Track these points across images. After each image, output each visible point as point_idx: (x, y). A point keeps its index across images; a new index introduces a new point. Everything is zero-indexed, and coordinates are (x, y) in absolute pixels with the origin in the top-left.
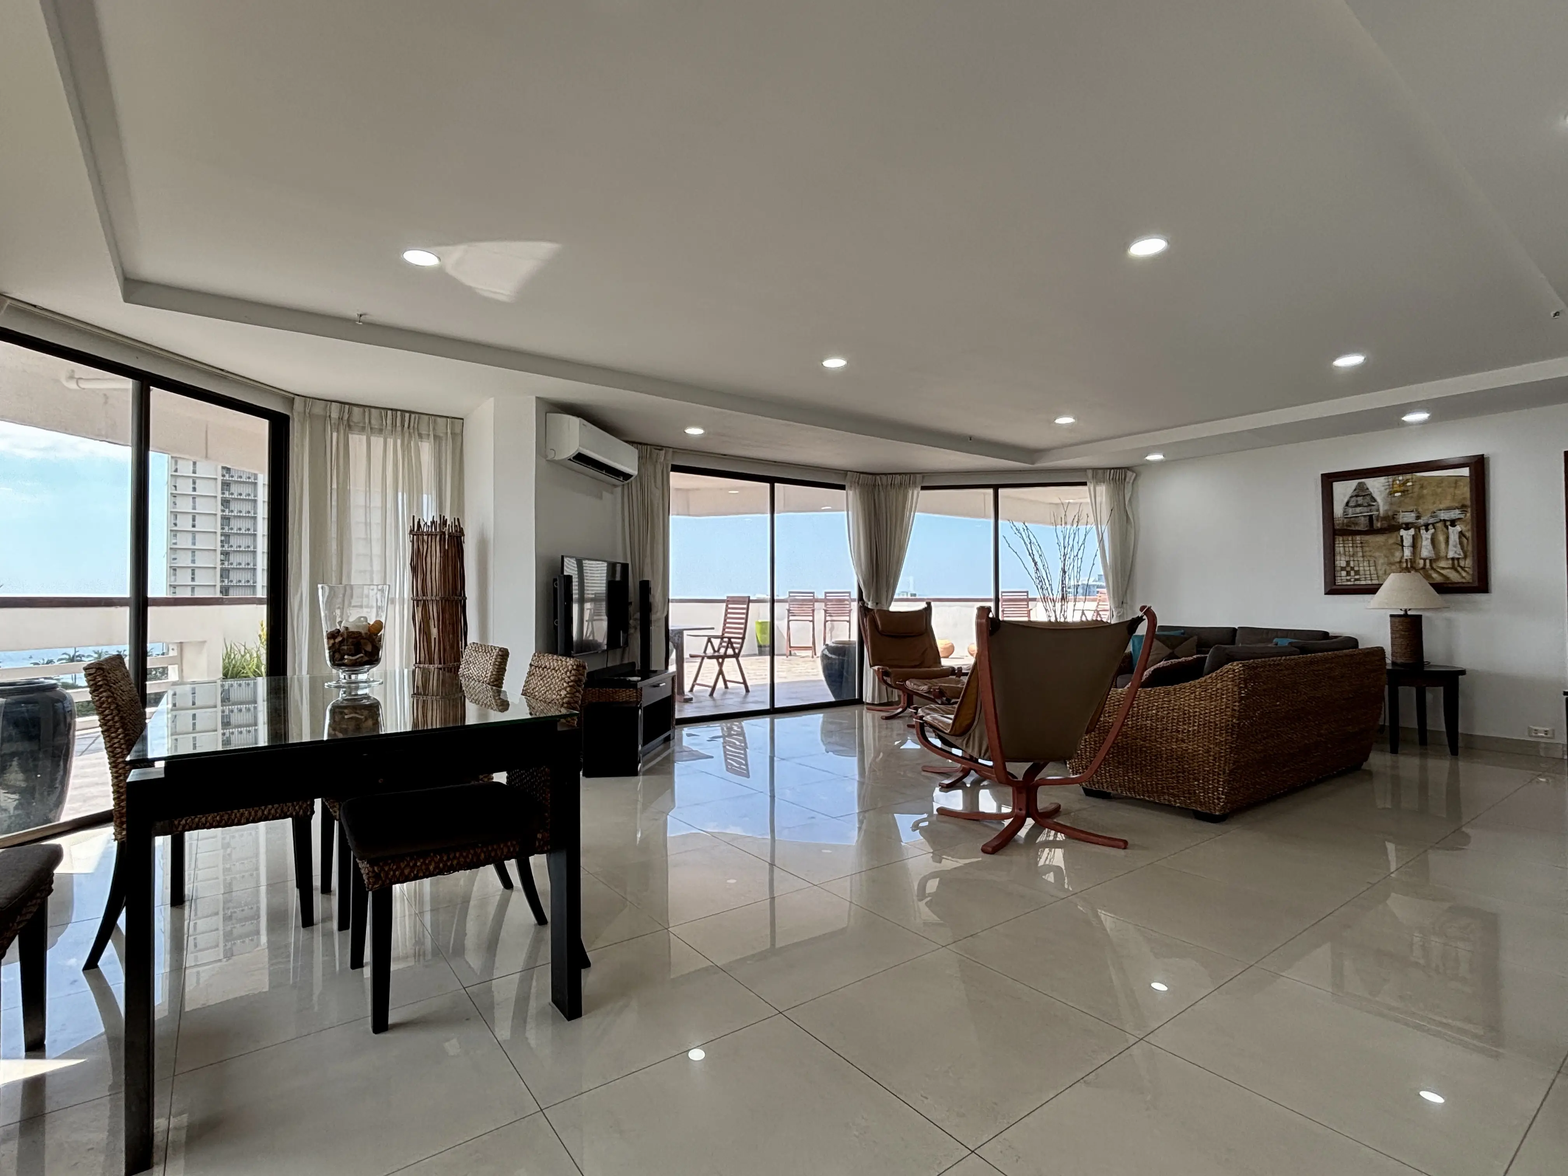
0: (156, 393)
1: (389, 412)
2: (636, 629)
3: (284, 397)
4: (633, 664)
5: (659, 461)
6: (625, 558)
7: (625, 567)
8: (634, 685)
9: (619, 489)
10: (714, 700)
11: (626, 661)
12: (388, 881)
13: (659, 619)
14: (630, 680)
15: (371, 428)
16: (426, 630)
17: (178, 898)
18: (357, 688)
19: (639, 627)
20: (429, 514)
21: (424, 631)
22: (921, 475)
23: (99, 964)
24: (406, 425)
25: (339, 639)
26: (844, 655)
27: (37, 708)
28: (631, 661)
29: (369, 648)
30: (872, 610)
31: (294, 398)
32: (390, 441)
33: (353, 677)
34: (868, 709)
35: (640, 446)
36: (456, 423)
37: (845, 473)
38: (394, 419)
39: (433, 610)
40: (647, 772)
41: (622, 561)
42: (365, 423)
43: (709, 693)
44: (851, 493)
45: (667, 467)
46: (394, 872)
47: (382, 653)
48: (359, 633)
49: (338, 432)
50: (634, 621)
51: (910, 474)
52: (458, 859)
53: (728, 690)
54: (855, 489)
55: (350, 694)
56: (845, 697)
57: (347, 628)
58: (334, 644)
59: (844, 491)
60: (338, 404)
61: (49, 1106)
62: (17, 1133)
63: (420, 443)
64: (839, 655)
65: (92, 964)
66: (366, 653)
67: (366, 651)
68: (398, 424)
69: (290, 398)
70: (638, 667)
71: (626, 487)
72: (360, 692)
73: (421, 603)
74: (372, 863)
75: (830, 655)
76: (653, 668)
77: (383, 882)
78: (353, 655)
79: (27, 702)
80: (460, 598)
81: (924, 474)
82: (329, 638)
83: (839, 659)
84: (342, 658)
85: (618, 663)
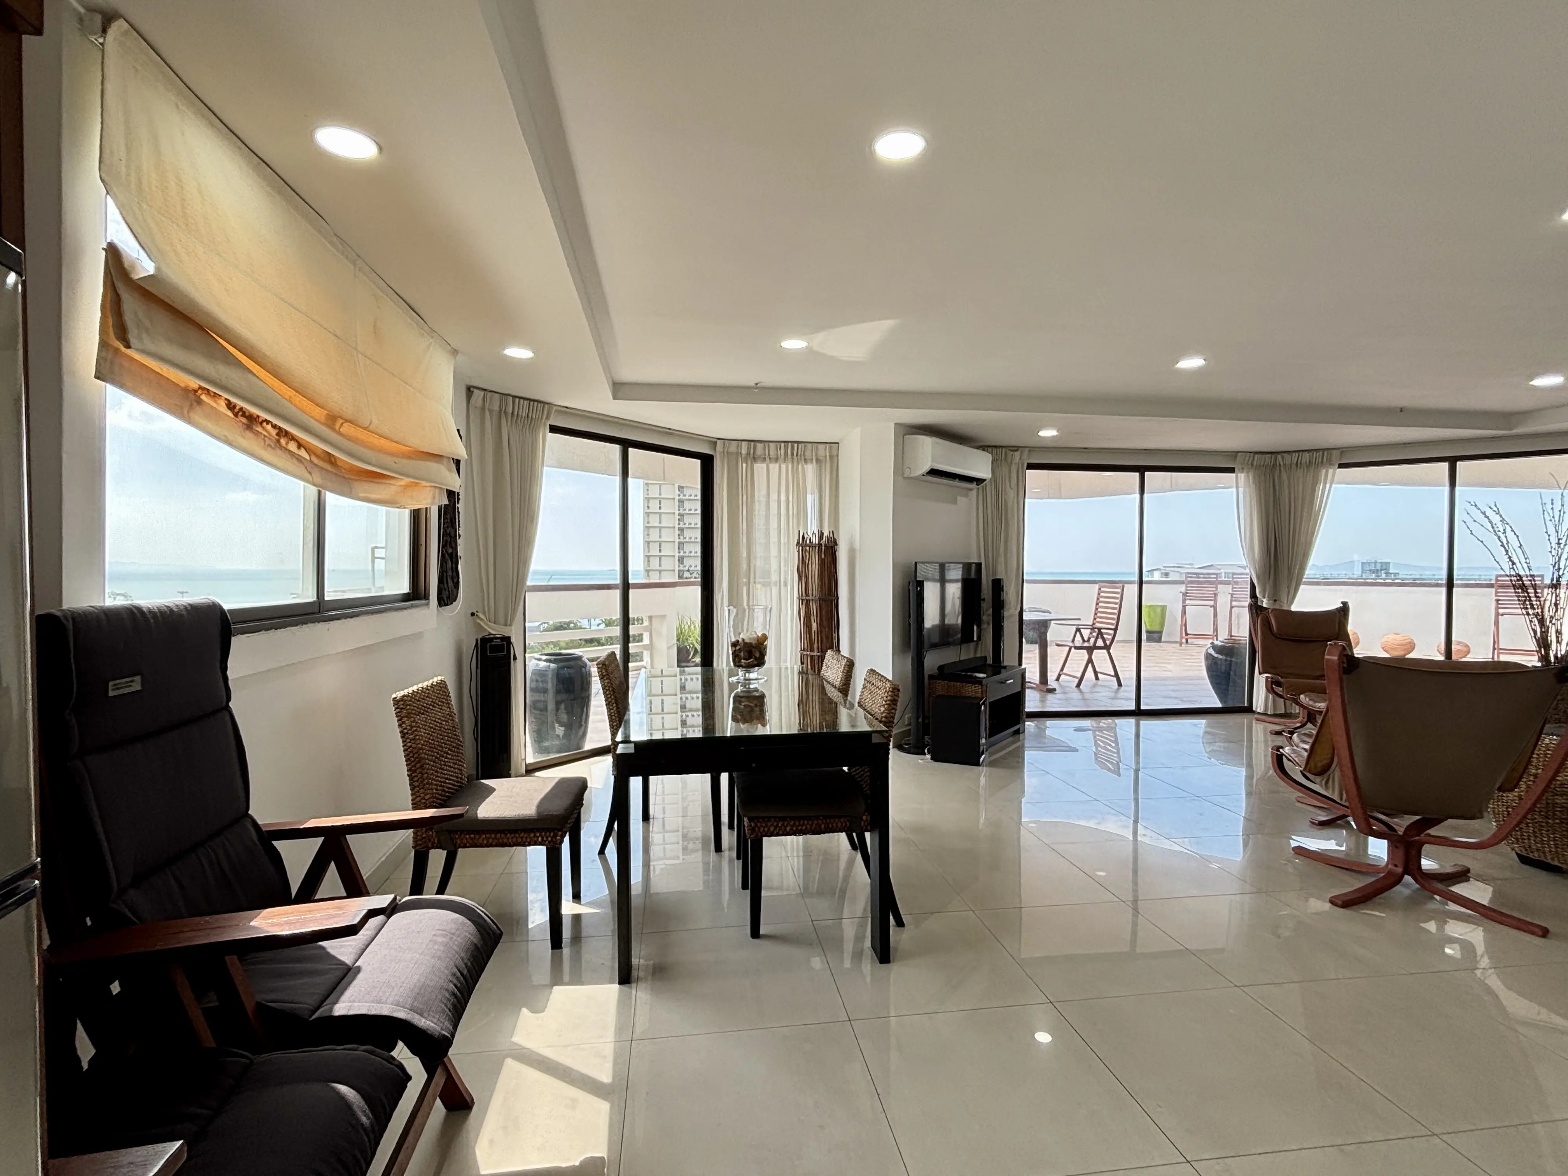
0: (631, 451)
1: (783, 444)
2: (988, 624)
3: (710, 441)
4: (985, 658)
5: (1014, 462)
6: (980, 557)
7: (979, 565)
8: (979, 681)
9: (974, 492)
10: (1081, 691)
11: (979, 655)
12: (760, 834)
13: (1011, 616)
14: (976, 677)
15: (770, 458)
16: (808, 624)
17: (646, 817)
18: (750, 684)
19: (991, 623)
20: (812, 530)
21: (807, 625)
22: (1339, 452)
23: (606, 852)
24: (795, 454)
25: (738, 648)
26: (1232, 656)
27: (571, 671)
28: (983, 655)
29: (757, 655)
30: (1266, 609)
31: (716, 443)
32: (784, 466)
33: (747, 675)
34: (1257, 720)
35: (994, 450)
36: (834, 445)
37: (1234, 454)
38: (786, 448)
39: (814, 607)
40: (992, 764)
41: (976, 561)
42: (765, 455)
43: (1075, 684)
44: (1242, 476)
45: (1022, 467)
46: (764, 828)
47: (766, 658)
48: (751, 644)
49: (747, 463)
50: (987, 617)
51: (1323, 450)
52: (806, 825)
53: (1099, 682)
54: (1248, 473)
55: (745, 687)
56: (1230, 704)
57: (743, 640)
58: (735, 651)
59: (1234, 475)
60: (746, 442)
61: (584, 934)
62: (569, 944)
63: (805, 466)
64: (1226, 655)
65: (602, 852)
66: (756, 658)
67: (755, 657)
68: (789, 453)
69: (713, 442)
70: (990, 661)
71: (981, 491)
72: (752, 686)
73: (804, 602)
74: (751, 819)
75: (1216, 655)
76: (1005, 663)
77: (757, 835)
78: (747, 660)
79: (568, 667)
80: (833, 598)
81: (1343, 450)
82: (732, 646)
83: (1226, 660)
84: (740, 661)
85: (972, 656)
